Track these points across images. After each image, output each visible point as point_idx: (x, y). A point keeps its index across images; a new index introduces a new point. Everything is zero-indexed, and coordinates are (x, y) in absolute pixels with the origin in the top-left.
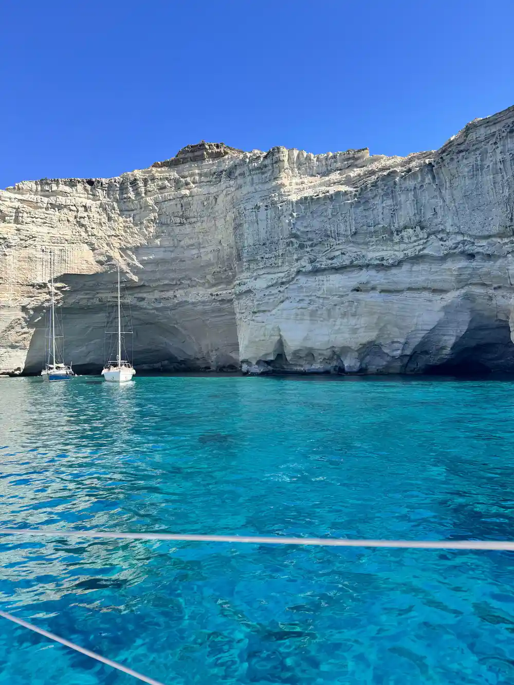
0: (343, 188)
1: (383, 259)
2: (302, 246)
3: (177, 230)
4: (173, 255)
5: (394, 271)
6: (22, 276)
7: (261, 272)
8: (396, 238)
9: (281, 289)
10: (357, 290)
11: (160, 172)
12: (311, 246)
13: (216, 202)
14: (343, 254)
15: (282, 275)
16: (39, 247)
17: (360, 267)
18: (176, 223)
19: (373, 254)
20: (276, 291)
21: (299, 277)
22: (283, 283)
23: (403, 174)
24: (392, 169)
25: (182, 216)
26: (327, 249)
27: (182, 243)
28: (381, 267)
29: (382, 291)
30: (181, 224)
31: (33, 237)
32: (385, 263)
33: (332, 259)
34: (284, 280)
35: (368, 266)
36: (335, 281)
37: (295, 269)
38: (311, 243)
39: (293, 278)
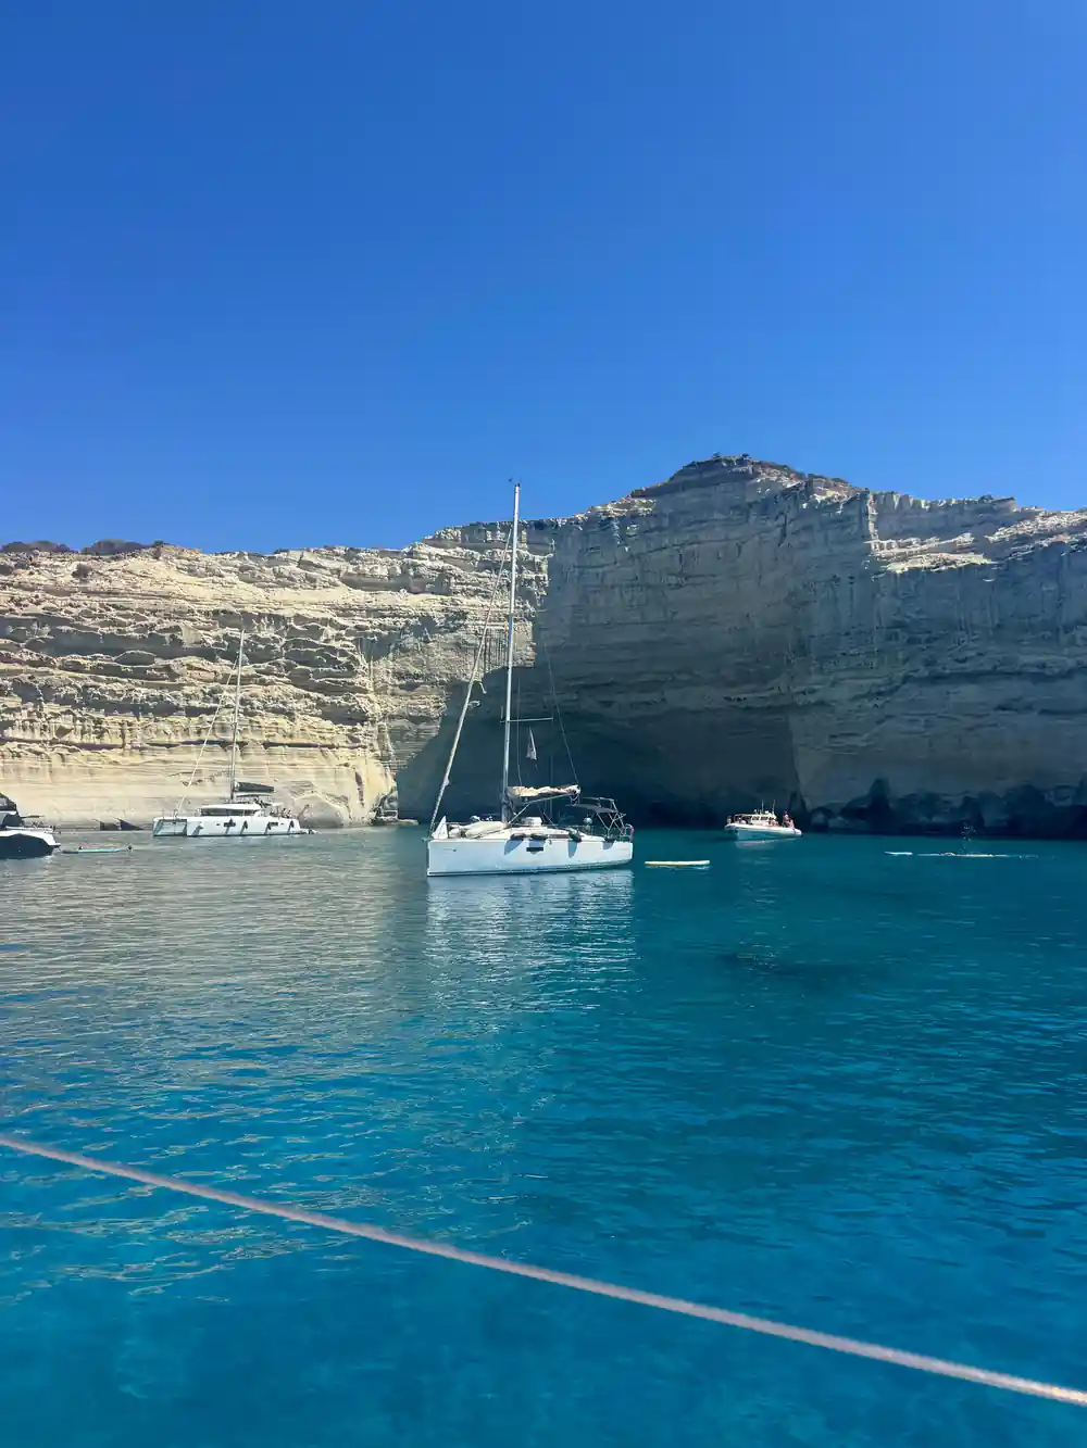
0: (979, 559)
1: (1043, 666)
2: (911, 641)
3: (671, 595)
4: (664, 635)
5: (1061, 683)
6: (448, 672)
7: (842, 675)
8: (1064, 638)
9: (879, 703)
10: (1002, 708)
11: (646, 505)
12: (928, 641)
13: (740, 551)
14: (980, 654)
15: (879, 681)
16: (471, 629)
17: (1009, 675)
18: (670, 585)
19: (1029, 658)
20: (870, 705)
21: (906, 686)
22: (880, 694)
23: (1073, 547)
24: (1054, 539)
25: (680, 574)
26: (953, 645)
27: (677, 617)
28: (1040, 676)
29: (1043, 712)
30: (679, 586)
31: (463, 615)
32: (1047, 672)
33: (963, 661)
34: (882, 689)
35: (1019, 674)
36: (969, 692)
37: (901, 674)
38: (927, 636)
39: (897, 688)
